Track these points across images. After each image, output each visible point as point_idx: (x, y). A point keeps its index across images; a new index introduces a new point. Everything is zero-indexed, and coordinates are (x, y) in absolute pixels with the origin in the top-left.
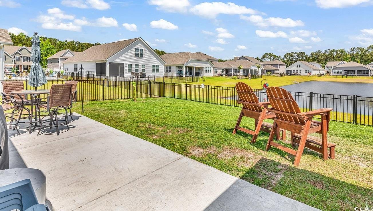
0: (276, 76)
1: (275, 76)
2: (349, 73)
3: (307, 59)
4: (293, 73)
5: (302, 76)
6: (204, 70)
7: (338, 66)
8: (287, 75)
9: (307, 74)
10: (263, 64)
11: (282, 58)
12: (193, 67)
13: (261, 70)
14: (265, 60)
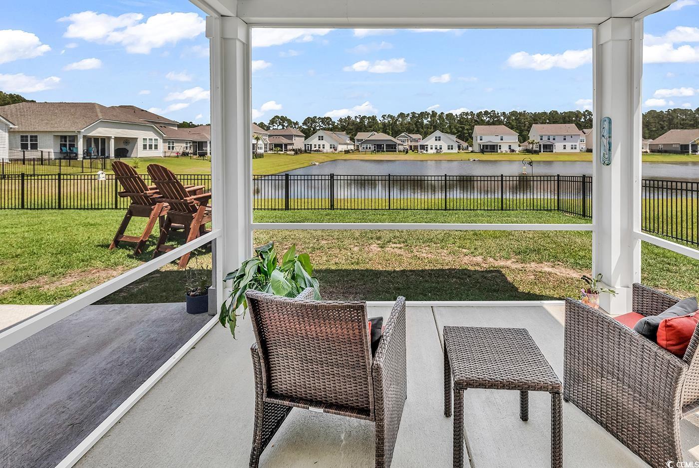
0: (289, 155)
1: (287, 154)
2: (379, 148)
3: (334, 129)
4: (313, 149)
5: (325, 153)
6: (140, 143)
7: (368, 139)
8: (305, 151)
9: (332, 149)
10: (269, 134)
11: (300, 124)
12: (109, 138)
13: (265, 145)
14: (274, 127)
